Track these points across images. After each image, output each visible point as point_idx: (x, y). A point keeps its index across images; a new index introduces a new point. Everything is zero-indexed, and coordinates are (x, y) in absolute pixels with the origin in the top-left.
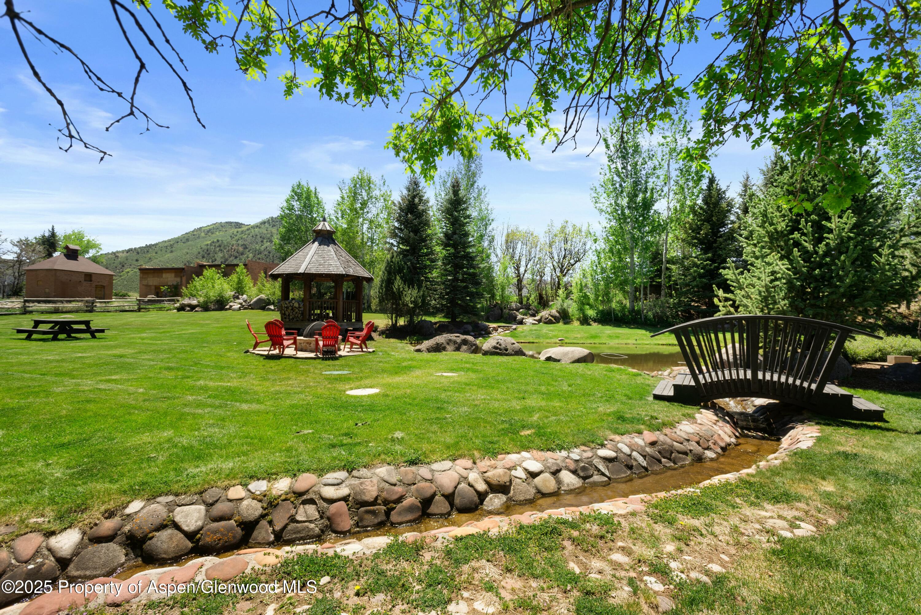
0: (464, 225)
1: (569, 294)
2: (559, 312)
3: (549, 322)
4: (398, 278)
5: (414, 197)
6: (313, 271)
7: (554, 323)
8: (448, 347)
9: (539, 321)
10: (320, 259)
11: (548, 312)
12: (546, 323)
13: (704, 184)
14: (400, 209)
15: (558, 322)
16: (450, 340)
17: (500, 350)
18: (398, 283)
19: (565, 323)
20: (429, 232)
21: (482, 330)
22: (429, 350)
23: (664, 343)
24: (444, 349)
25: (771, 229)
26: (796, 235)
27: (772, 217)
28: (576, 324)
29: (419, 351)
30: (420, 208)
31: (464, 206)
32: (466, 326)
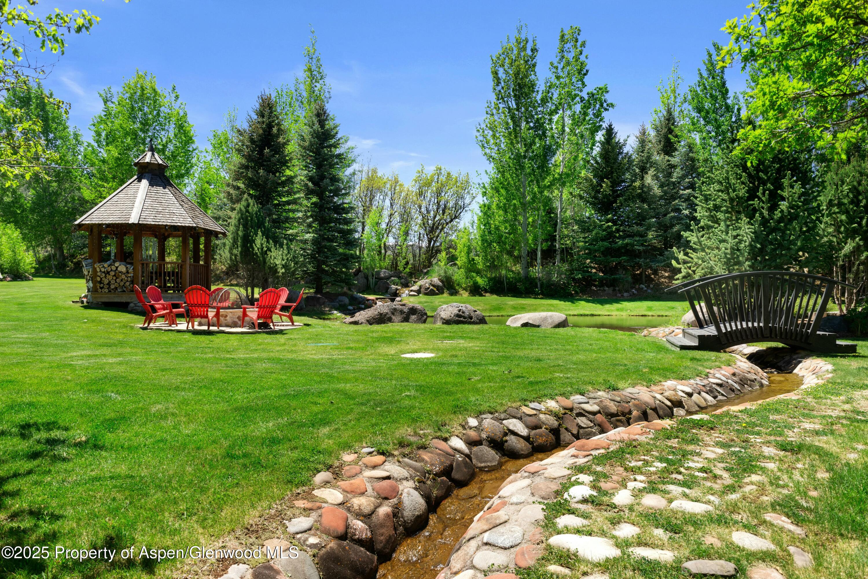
0: (332, 166)
1: (452, 259)
2: (442, 281)
3: (430, 293)
4: (260, 233)
5: (270, 126)
6: (150, 221)
7: (437, 294)
8: (393, 317)
9: (419, 292)
10: (155, 205)
11: (428, 281)
12: (426, 294)
13: (600, 136)
14: (252, 141)
15: (443, 293)
16: (395, 309)
17: (465, 318)
18: (259, 241)
19: (451, 294)
20: (288, 173)
21: (360, 303)
22: (371, 322)
23: (575, 313)
24: (390, 320)
25: (733, 195)
26: (756, 202)
27: (734, 184)
28: (465, 294)
29: (356, 323)
30: (281, 140)
31: (332, 141)
32: (340, 298)
